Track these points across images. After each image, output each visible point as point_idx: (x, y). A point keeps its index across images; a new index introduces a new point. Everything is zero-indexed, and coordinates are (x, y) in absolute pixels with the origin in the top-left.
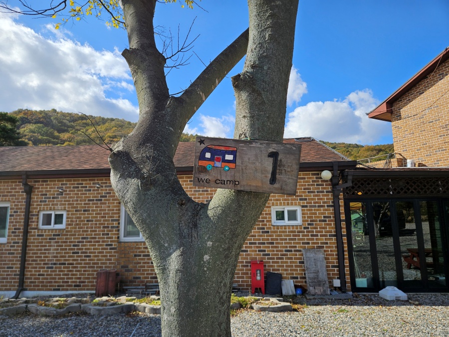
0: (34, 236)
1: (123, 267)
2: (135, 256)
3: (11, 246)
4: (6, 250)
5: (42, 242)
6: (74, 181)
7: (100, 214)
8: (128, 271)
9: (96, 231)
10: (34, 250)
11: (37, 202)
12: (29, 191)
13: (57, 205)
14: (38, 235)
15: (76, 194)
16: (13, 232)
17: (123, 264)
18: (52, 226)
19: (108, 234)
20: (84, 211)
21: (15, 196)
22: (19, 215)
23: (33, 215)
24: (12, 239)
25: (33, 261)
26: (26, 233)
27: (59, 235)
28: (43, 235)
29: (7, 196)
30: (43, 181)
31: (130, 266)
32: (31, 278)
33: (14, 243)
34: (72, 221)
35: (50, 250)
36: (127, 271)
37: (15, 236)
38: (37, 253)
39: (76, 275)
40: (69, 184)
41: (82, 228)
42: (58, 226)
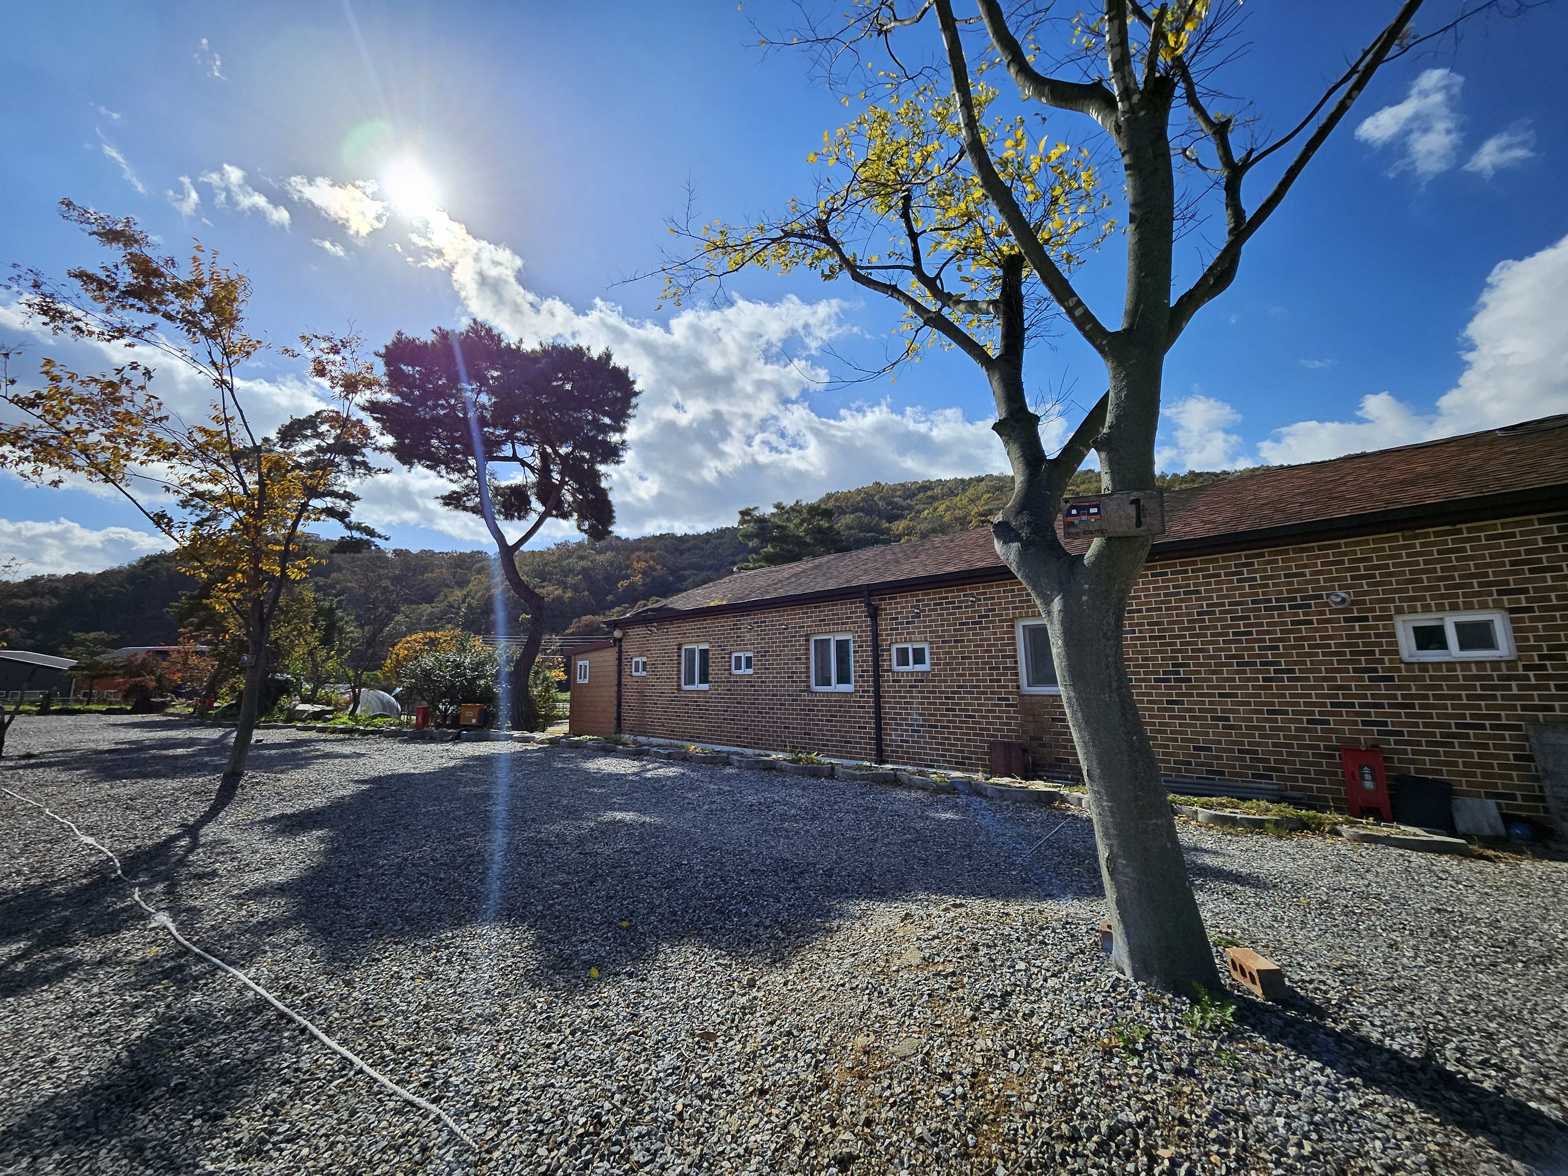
0: (889, 681)
1: (1032, 739)
2: (1054, 720)
3: (861, 697)
4: (854, 702)
5: (900, 692)
6: (934, 593)
7: (982, 646)
8: (1043, 746)
9: (978, 675)
10: (890, 703)
11: (886, 630)
12: (874, 614)
13: (914, 633)
14: (894, 681)
15: (940, 615)
16: (860, 676)
17: (1032, 733)
18: (911, 667)
19: (999, 681)
20: (956, 641)
21: (856, 622)
22: (866, 651)
23: (884, 650)
24: (861, 686)
25: (890, 719)
26: (877, 677)
27: (922, 681)
28: (899, 681)
29: (847, 623)
30: (890, 599)
31: (1046, 738)
32: (891, 746)
33: (863, 691)
34: (938, 659)
35: (912, 703)
36: (1040, 745)
37: (863, 681)
38: (895, 708)
39: (956, 745)
40: (926, 599)
41: (955, 669)
42: (919, 668)
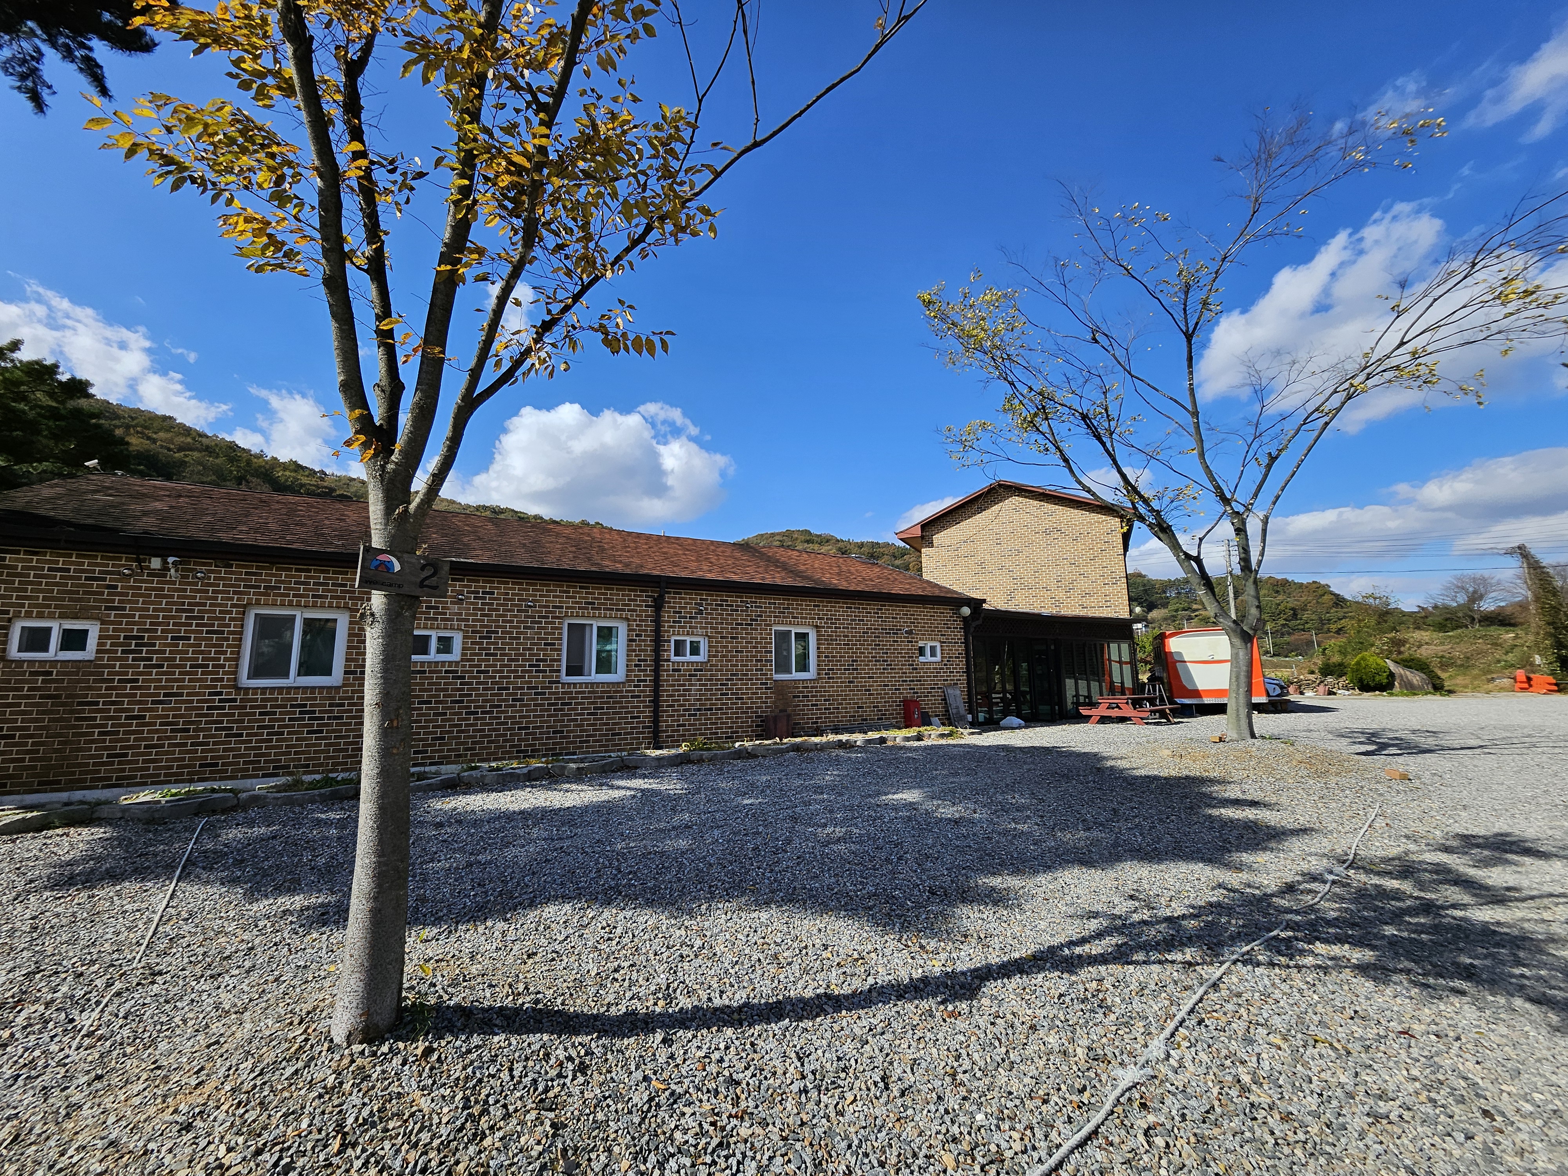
0: (668, 670)
2: (794, 697)
3: (635, 686)
4: (627, 691)
5: (679, 680)
6: (717, 596)
7: (751, 643)
9: (747, 666)
10: (669, 691)
11: (669, 622)
12: (658, 605)
13: (696, 628)
14: (674, 670)
15: (720, 614)
16: (632, 666)
18: (689, 658)
20: (732, 638)
21: (635, 611)
22: (644, 641)
23: (666, 641)
24: (635, 676)
25: (668, 706)
26: (657, 666)
27: (701, 670)
28: (679, 670)
29: (624, 610)
30: (675, 593)
32: (667, 731)
33: (639, 681)
34: (717, 651)
35: (690, 690)
37: (639, 671)
38: (673, 696)
40: (710, 599)
41: (730, 661)
42: (695, 658)
